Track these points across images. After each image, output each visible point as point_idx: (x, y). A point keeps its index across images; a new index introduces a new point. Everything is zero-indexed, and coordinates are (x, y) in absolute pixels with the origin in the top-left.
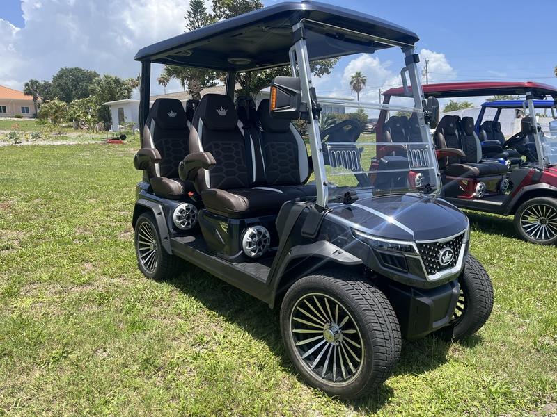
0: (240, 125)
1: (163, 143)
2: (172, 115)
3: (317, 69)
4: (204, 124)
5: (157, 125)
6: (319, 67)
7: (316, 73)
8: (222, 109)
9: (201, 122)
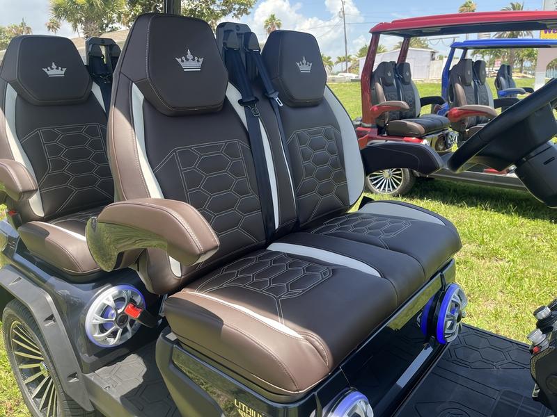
0: (233, 95)
1: (42, 137)
2: (55, 72)
3: (235, 9)
4: (146, 100)
5: (21, 96)
6: (237, 6)
7: (234, 14)
8: (189, 56)
9: (138, 96)
